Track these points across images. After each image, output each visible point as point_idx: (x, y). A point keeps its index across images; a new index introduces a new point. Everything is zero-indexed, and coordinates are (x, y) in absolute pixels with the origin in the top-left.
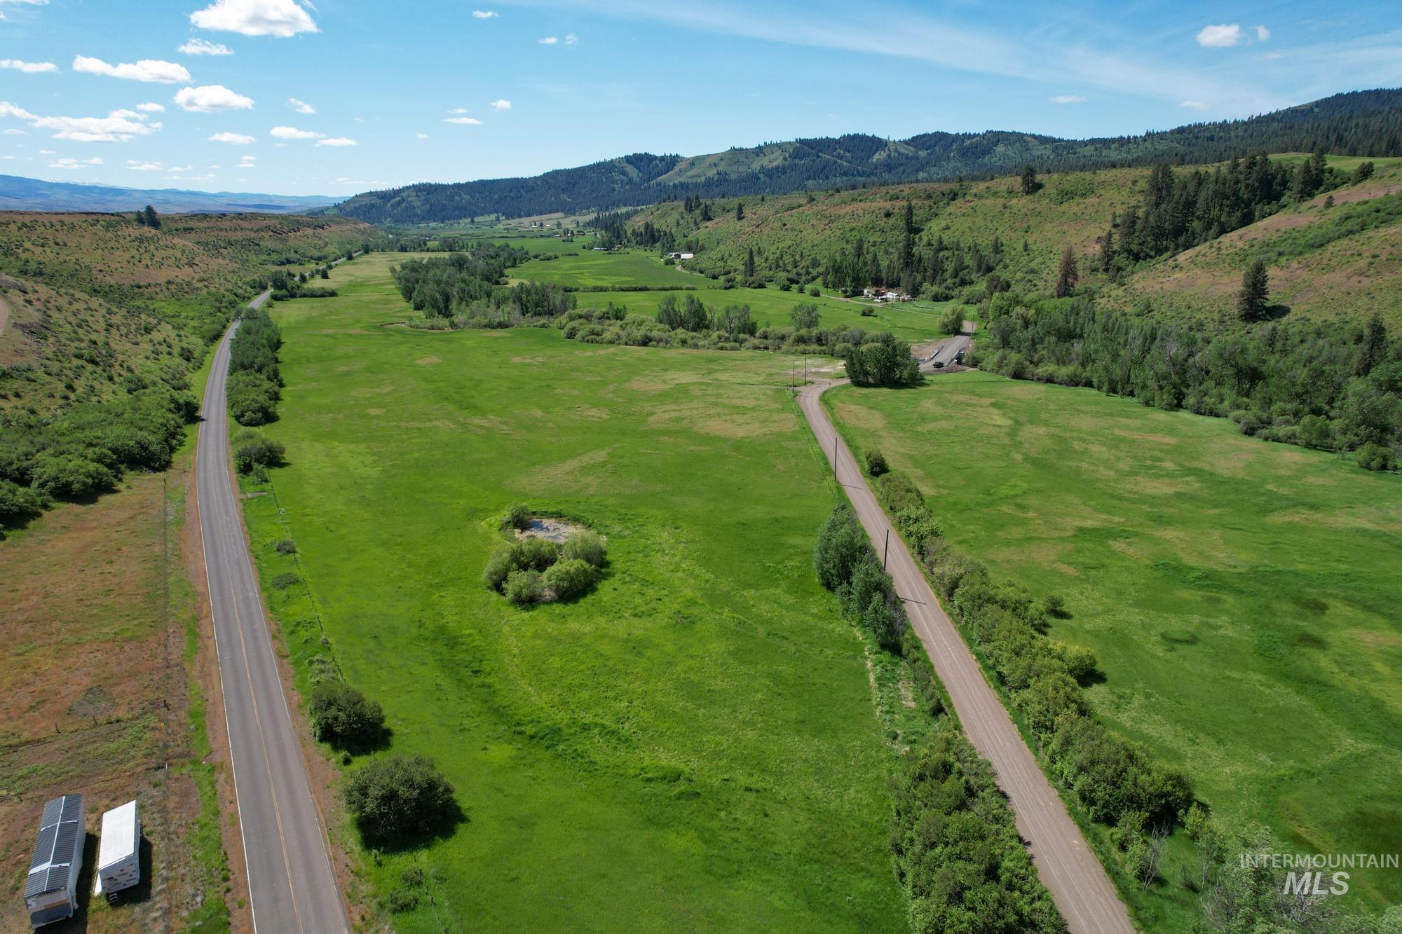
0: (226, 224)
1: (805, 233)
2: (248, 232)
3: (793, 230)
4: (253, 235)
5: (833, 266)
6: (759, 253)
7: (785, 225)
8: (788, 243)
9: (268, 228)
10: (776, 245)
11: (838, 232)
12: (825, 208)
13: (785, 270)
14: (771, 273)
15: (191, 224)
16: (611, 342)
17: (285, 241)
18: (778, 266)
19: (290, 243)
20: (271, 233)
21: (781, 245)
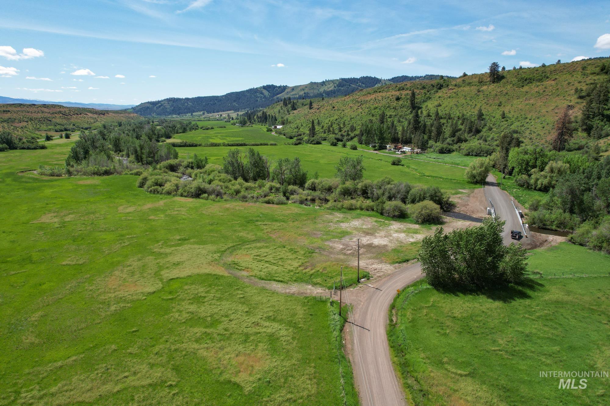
1: (346, 111)
2: (46, 114)
3: (338, 110)
4: (49, 115)
5: (366, 130)
6: (319, 123)
7: (334, 107)
8: (336, 117)
10: (329, 119)
11: (367, 110)
12: (357, 97)
13: (334, 133)
14: (325, 135)
18: (329, 131)
19: (72, 120)
20: (61, 115)
21: (331, 119)
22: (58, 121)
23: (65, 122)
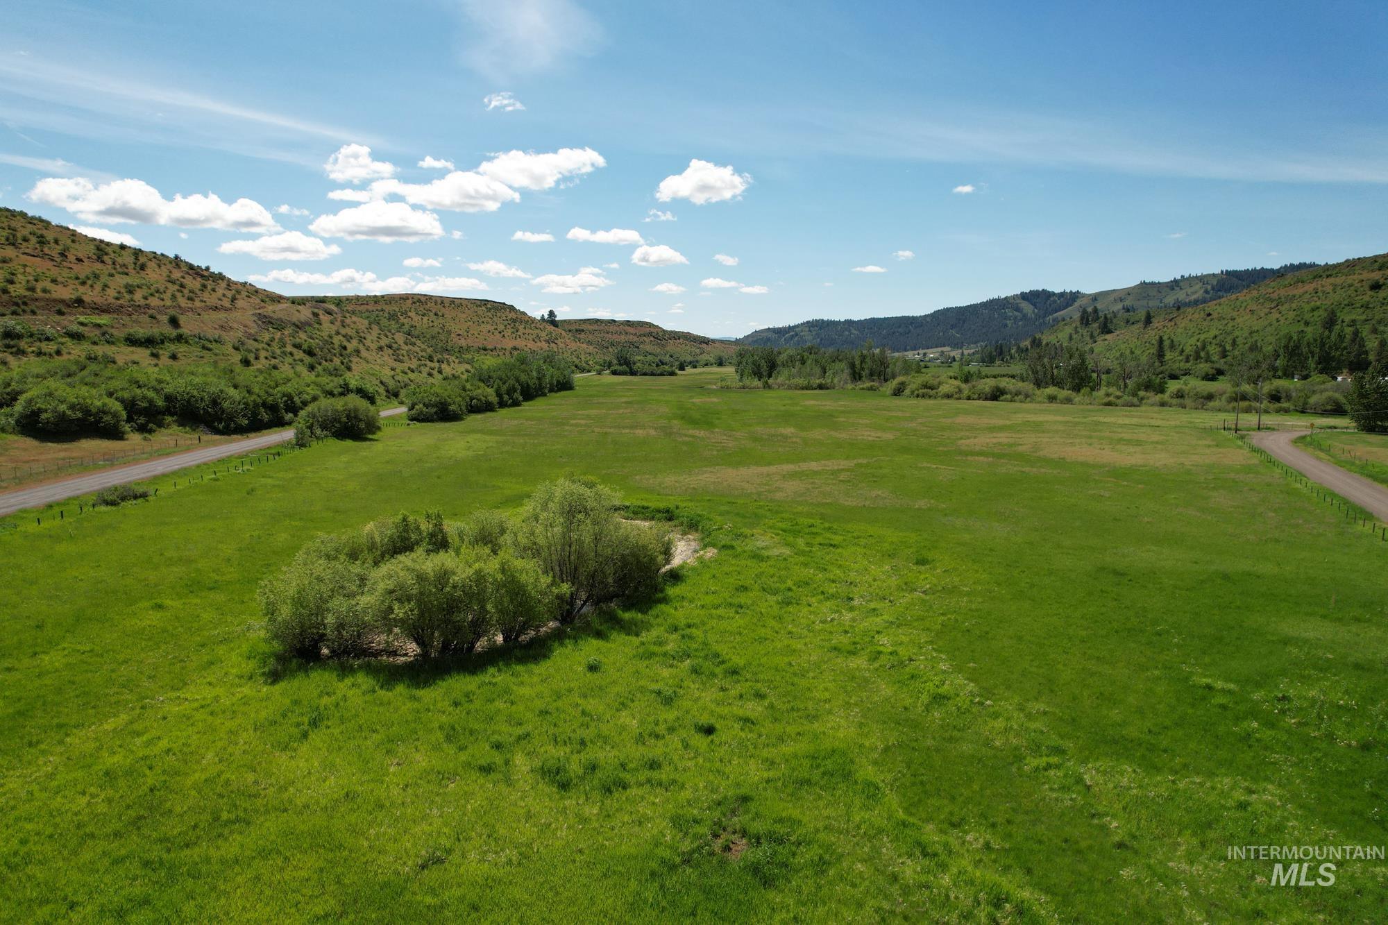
0: (611, 328)
1: (1239, 320)
3: (1221, 318)
4: (636, 339)
5: (1286, 347)
6: (1172, 346)
7: (1209, 315)
8: (1213, 332)
9: (650, 334)
10: (1196, 338)
11: (1292, 315)
12: (1270, 290)
13: (1208, 360)
14: (1188, 365)
15: (583, 327)
16: (948, 396)
17: (664, 346)
18: (1198, 357)
19: (668, 348)
20: (652, 339)
21: (1203, 337)
22: (649, 348)
23: (658, 350)
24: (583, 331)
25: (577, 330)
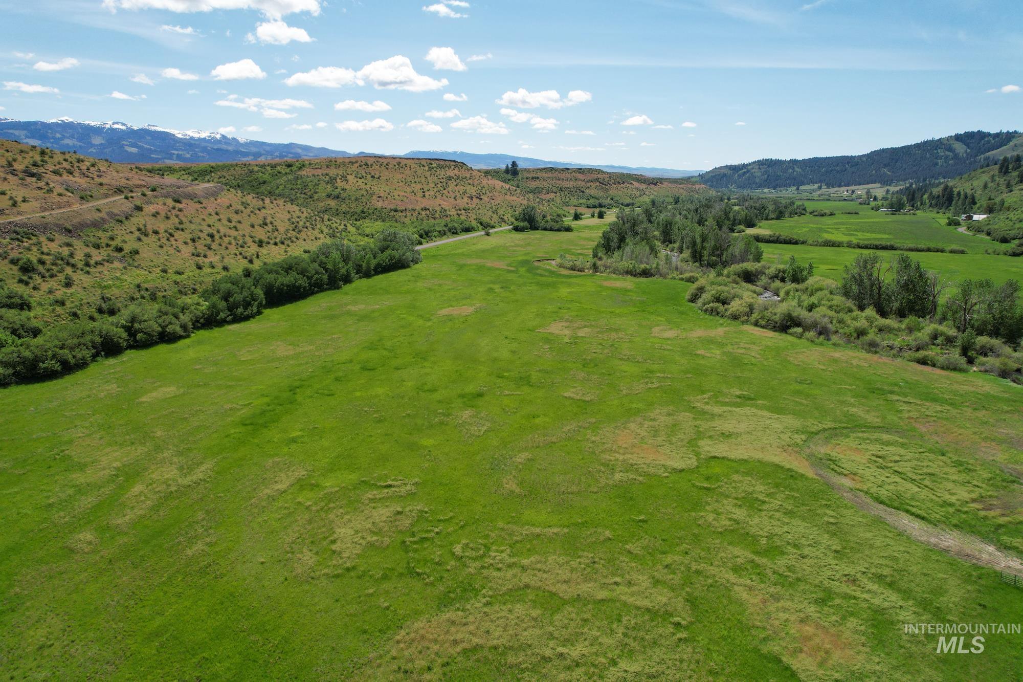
2: (580, 183)
4: (583, 184)
9: (597, 180)
15: (539, 174)
17: (607, 190)
19: (610, 192)
20: (598, 184)
22: (593, 192)
23: (601, 193)
24: (538, 178)
25: (533, 178)
